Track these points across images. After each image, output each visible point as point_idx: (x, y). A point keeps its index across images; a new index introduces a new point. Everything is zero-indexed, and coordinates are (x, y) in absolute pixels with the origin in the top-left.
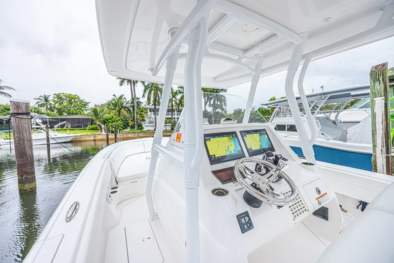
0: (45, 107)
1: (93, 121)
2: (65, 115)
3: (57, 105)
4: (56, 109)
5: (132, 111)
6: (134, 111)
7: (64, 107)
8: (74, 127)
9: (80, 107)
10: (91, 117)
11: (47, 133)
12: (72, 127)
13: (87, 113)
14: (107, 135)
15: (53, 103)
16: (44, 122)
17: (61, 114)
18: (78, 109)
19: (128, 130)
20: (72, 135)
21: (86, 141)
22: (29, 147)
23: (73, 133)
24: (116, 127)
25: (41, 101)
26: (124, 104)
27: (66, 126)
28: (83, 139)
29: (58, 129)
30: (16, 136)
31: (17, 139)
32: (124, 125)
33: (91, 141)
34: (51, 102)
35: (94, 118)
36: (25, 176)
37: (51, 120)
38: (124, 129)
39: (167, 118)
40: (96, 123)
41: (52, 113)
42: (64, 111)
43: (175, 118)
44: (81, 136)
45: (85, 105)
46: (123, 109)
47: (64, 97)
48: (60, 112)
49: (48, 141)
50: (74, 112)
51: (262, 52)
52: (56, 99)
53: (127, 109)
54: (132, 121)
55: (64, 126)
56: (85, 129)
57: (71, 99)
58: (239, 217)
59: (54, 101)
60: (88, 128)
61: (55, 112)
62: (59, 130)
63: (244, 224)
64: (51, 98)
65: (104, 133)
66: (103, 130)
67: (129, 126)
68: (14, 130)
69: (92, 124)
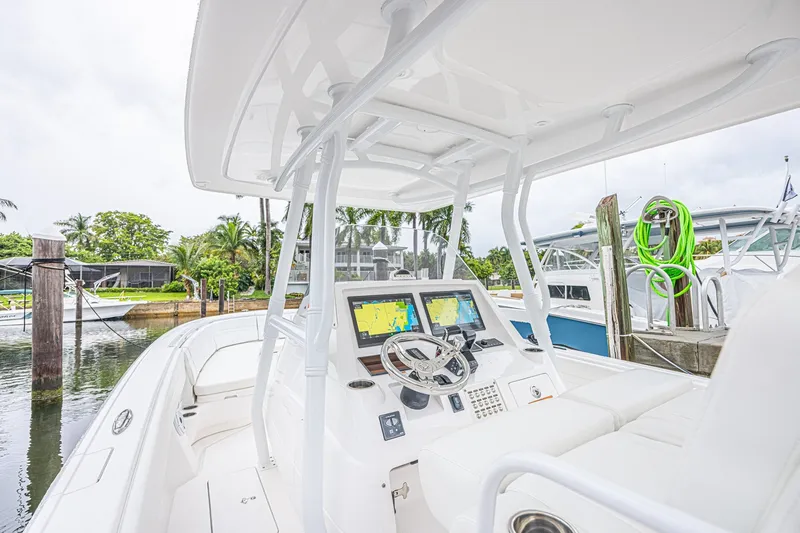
0: (77, 242)
1: (176, 271)
2: (117, 260)
3: (102, 238)
4: (100, 245)
5: (260, 252)
6: (264, 250)
7: (117, 241)
8: (134, 286)
9: (149, 242)
10: (172, 264)
11: (79, 299)
12: (129, 286)
13: (163, 255)
14: (204, 304)
15: (94, 233)
16: (75, 275)
17: (108, 257)
18: (144, 246)
19: (250, 294)
20: (129, 302)
21: (156, 316)
22: (56, 322)
23: (132, 299)
24: (223, 287)
25: (69, 228)
26: (244, 236)
27: (117, 283)
28: (151, 312)
29: (101, 289)
30: (37, 301)
31: (38, 306)
32: (240, 282)
33: (167, 316)
34: (90, 231)
35: (177, 265)
36: (45, 376)
37: (88, 269)
38: (240, 290)
39: (338, 269)
40: (181, 277)
41: (91, 254)
42: (115, 251)
43: (355, 269)
44: (148, 304)
45: (161, 237)
46: (241, 247)
47: (117, 220)
48: (108, 253)
49: (79, 316)
50: (138, 252)
51: (469, 157)
52: (101, 225)
53: (249, 247)
54: (259, 272)
55: (114, 283)
56: (157, 291)
57: (133, 224)
58: (383, 418)
59: (96, 228)
60: (163, 287)
61: (96, 253)
62: (104, 291)
63: (389, 428)
64: (90, 223)
65: (196, 298)
66: (196, 293)
67: (252, 284)
68: (34, 291)
69: (172, 279)
